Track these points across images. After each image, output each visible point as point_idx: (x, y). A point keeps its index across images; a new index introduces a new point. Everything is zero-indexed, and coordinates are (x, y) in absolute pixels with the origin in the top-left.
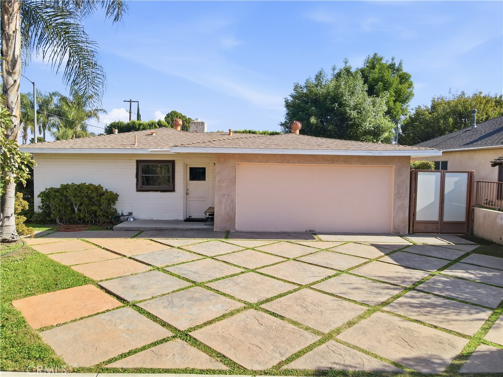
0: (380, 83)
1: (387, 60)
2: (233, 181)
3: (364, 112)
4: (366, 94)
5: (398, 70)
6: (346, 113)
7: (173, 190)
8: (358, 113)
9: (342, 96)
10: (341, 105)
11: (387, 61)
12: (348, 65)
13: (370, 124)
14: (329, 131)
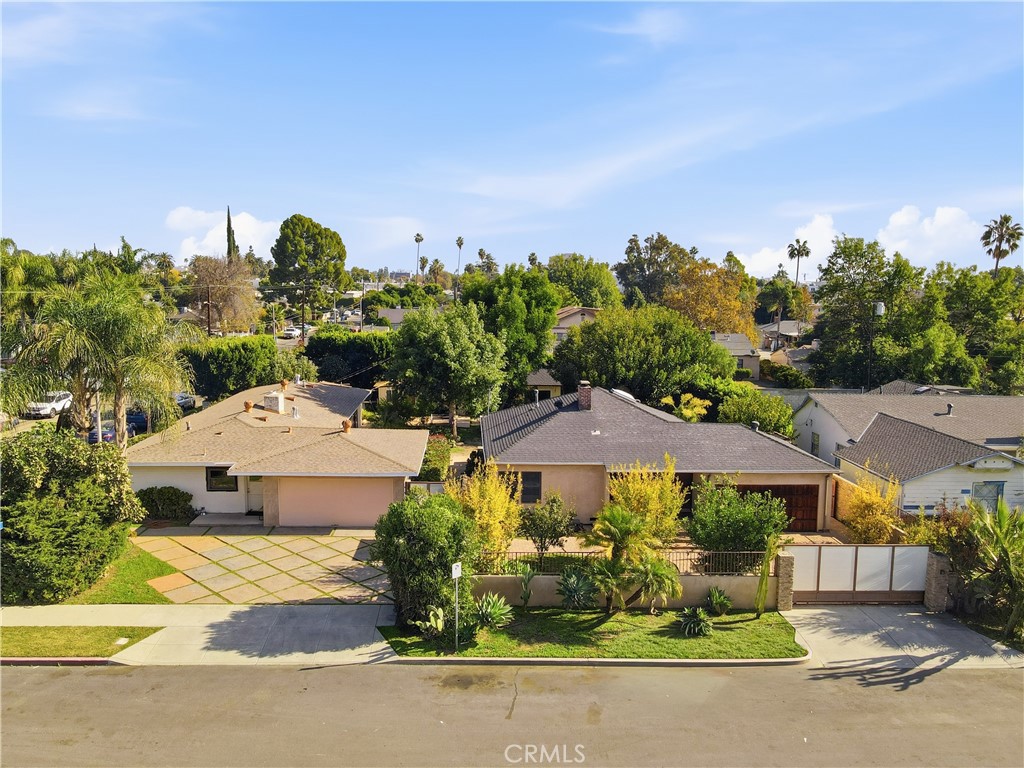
4: (483, 331)
7: (237, 490)
8: (461, 363)
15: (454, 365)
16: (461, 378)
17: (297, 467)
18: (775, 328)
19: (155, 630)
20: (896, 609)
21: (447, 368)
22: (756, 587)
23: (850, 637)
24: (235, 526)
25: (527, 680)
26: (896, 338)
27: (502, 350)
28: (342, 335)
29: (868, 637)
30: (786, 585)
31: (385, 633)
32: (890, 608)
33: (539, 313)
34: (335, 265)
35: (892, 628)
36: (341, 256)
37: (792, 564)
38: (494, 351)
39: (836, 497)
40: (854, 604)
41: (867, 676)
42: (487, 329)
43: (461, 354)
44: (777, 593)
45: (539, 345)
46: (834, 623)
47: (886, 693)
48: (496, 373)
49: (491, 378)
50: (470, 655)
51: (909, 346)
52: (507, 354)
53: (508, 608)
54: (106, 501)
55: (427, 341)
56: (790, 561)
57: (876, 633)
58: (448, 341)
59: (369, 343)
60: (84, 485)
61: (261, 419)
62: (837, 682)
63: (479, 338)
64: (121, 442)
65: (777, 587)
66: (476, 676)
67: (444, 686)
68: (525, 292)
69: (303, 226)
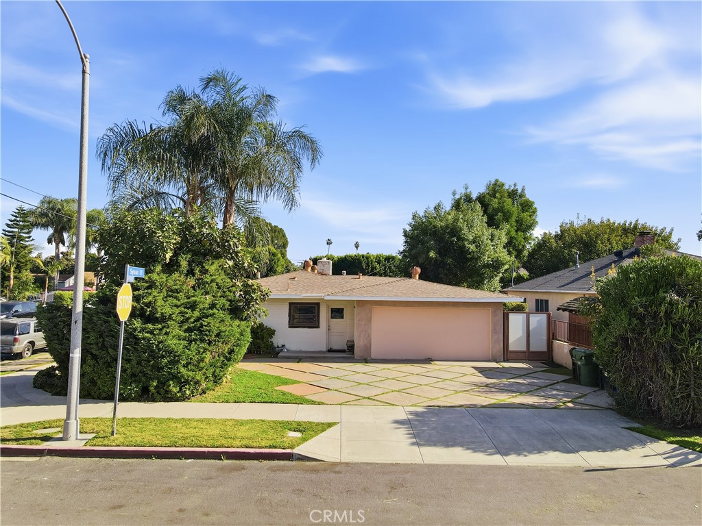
0: (499, 214)
1: (508, 185)
2: (369, 320)
3: (483, 247)
4: (486, 225)
5: (521, 196)
6: (465, 247)
7: (318, 327)
8: (476, 247)
9: (461, 230)
10: (460, 239)
11: (510, 186)
12: (468, 191)
13: (489, 258)
14: (448, 264)
19: (330, 425)
27: (505, 241)
42: (488, 224)
43: (476, 239)
60: (213, 267)
61: (323, 274)
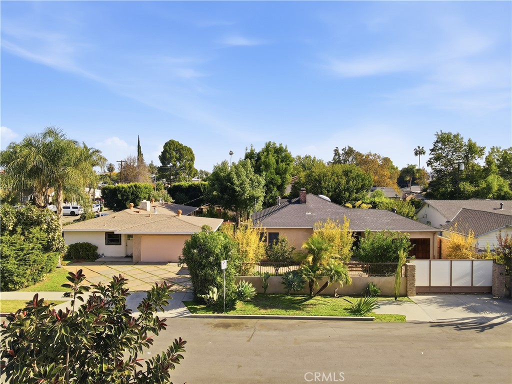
0: (263, 166)
2: (140, 243)
4: (253, 173)
5: (284, 151)
6: (234, 188)
7: (121, 244)
9: (232, 179)
15: (237, 189)
16: (241, 196)
17: (151, 229)
18: (408, 189)
20: (476, 296)
21: (235, 191)
22: (394, 283)
23: (449, 308)
24: (118, 261)
25: (262, 325)
26: (471, 183)
27: (263, 182)
28: (186, 184)
29: (460, 308)
30: (411, 282)
31: (186, 304)
32: (472, 296)
33: (283, 165)
34: (189, 163)
35: (474, 304)
36: (192, 160)
37: (415, 269)
38: (259, 182)
39: (440, 248)
40: (451, 293)
41: (460, 326)
42: (256, 172)
43: (241, 184)
44: (407, 286)
45: (283, 182)
46: (440, 302)
47: (472, 333)
48: (260, 193)
49: (257, 195)
50: (232, 313)
51: (478, 186)
52: (265, 185)
53: (254, 289)
54: (46, 239)
55: (224, 177)
56: (413, 268)
57: (464, 306)
58: (235, 177)
59: (199, 187)
60: (35, 230)
61: (137, 212)
62: (441, 328)
63: (251, 176)
64: (59, 214)
65: (407, 283)
66: (234, 323)
67: (214, 327)
68: (276, 155)
69: (174, 145)
